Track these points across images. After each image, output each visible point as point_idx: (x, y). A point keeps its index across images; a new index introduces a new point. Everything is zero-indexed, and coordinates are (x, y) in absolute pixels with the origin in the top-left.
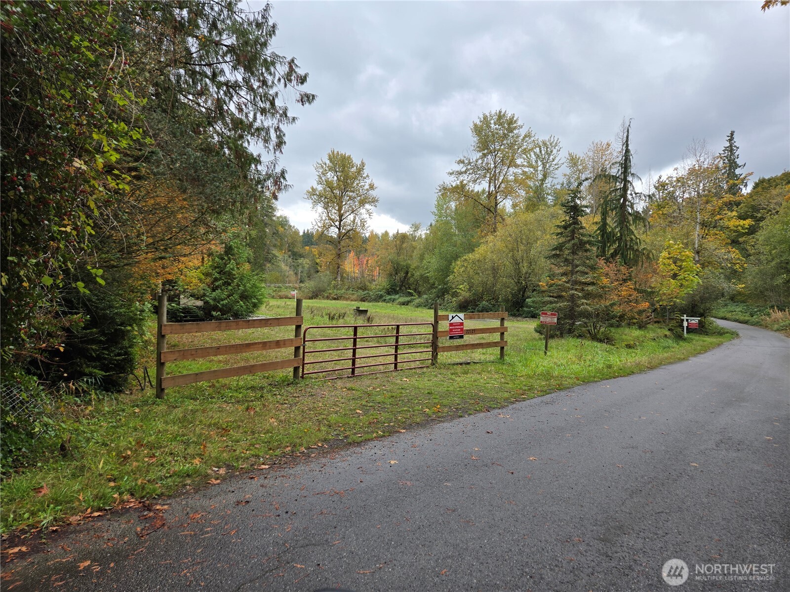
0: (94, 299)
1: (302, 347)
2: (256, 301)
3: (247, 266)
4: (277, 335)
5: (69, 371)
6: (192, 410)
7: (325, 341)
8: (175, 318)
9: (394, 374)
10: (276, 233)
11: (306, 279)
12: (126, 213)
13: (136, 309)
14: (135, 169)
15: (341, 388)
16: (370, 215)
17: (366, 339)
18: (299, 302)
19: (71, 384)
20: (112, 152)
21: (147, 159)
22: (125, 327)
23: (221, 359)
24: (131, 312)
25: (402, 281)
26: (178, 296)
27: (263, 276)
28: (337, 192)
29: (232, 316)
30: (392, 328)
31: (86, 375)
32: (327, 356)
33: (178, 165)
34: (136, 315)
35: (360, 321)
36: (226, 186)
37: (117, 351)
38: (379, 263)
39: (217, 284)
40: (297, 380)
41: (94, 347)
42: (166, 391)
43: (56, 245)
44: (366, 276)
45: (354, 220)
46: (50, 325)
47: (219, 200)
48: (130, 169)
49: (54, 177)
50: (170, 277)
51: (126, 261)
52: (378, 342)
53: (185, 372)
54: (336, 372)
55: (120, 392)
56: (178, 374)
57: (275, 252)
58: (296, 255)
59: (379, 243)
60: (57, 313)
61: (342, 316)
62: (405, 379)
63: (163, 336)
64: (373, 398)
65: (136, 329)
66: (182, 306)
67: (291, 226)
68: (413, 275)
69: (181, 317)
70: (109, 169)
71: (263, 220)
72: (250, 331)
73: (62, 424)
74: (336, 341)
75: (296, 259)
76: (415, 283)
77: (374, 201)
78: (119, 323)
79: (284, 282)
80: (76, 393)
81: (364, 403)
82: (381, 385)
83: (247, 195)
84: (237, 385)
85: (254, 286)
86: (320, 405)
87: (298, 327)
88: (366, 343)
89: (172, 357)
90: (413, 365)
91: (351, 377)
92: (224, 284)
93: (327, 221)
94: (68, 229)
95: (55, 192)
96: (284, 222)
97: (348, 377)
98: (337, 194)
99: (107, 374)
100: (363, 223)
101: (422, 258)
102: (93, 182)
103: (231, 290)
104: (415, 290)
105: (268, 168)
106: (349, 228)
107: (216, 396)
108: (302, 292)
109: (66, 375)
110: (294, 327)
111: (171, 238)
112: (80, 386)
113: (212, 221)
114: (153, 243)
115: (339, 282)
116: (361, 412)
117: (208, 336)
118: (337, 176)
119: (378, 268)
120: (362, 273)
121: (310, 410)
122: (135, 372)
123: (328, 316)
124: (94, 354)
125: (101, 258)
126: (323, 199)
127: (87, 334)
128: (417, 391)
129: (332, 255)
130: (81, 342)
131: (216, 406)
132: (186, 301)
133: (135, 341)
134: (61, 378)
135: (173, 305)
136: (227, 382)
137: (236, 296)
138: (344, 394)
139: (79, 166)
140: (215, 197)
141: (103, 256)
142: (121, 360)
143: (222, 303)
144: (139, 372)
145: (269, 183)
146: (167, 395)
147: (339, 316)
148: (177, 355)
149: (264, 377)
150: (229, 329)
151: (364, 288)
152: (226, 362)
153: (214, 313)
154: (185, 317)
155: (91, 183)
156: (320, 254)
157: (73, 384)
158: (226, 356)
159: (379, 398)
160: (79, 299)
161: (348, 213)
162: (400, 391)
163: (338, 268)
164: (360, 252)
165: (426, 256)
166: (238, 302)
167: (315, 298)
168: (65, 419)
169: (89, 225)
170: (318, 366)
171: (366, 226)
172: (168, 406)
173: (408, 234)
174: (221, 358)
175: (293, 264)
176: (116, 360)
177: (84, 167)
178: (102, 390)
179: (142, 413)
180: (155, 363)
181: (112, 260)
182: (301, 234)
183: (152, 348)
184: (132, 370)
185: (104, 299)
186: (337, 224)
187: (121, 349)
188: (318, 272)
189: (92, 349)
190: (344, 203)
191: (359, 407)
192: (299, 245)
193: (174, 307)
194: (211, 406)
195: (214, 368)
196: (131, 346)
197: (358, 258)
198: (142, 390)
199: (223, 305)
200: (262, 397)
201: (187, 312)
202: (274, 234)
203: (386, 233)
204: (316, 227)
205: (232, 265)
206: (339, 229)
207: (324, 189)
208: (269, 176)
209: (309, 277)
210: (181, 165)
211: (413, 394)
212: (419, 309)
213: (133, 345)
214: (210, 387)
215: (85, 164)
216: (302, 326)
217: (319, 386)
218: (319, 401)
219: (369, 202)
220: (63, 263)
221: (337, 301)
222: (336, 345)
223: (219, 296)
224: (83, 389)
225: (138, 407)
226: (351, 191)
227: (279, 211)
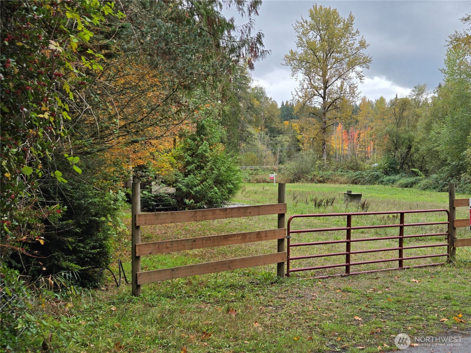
0: (69, 188)
1: (286, 240)
2: (232, 186)
3: (221, 147)
4: (256, 225)
5: (48, 265)
6: (169, 310)
7: (311, 233)
8: (148, 207)
9: (399, 273)
10: (250, 108)
11: (286, 159)
12: (98, 94)
13: (110, 198)
14: (107, 47)
15: (335, 289)
16: (361, 79)
17: (361, 230)
18: (281, 188)
19: (50, 279)
20: (86, 31)
21: (118, 35)
22: (99, 217)
23: (196, 253)
24: (105, 201)
25: (403, 158)
26: (149, 183)
27: (238, 157)
28: (320, 54)
29: (206, 204)
30: (394, 216)
31: (63, 269)
32: (315, 251)
33: (148, 38)
34: (110, 204)
35: (353, 208)
36: (198, 58)
37: (92, 244)
38: (374, 137)
39: (189, 168)
40: (281, 279)
41: (70, 239)
42: (142, 288)
43: (35, 133)
44: (357, 153)
45: (342, 86)
46: (30, 217)
47: (192, 74)
48: (102, 47)
49: (31, 62)
50: (141, 162)
51: (98, 147)
52: (376, 233)
53: (160, 268)
54: (327, 270)
55: (96, 287)
56: (153, 269)
57: (251, 129)
58: (273, 132)
59: (373, 112)
60: (36, 203)
61: (331, 202)
62: (414, 280)
63: (138, 227)
64: (374, 302)
65: (110, 220)
66: (154, 194)
67: (267, 98)
68: (417, 150)
69: (153, 205)
70: (83, 49)
71: (236, 93)
72: (226, 221)
73: (43, 321)
74: (325, 233)
75: (274, 137)
76: (421, 160)
77: (366, 62)
78: (94, 214)
79: (261, 163)
80: (54, 289)
81: (363, 308)
82: (383, 286)
83: (221, 66)
84: (216, 282)
85: (229, 169)
86: (311, 308)
87: (281, 216)
88: (361, 235)
89: (147, 250)
90: (422, 263)
91: (345, 276)
92: (197, 168)
93: (309, 90)
94: (46, 115)
95: (32, 77)
96: (260, 94)
97: (342, 276)
98: (320, 56)
99: (84, 268)
100: (353, 88)
101: (428, 128)
102: (68, 64)
103: (205, 174)
104: (421, 169)
105: (242, 33)
106: (335, 96)
107: (194, 295)
108: (283, 174)
109: (44, 269)
110: (276, 216)
111: (142, 119)
112: (58, 281)
113: (184, 98)
114: (125, 126)
115: (325, 162)
116: (360, 319)
117: (182, 226)
118: (320, 36)
119: (372, 143)
120: (353, 149)
121: (298, 314)
122: (110, 266)
123: (313, 203)
124: (70, 247)
125: (75, 145)
126: (304, 64)
127: (63, 225)
128: (430, 295)
129: (316, 129)
130: (59, 234)
131: (194, 306)
132: (158, 189)
133: (109, 232)
134: (40, 272)
135: (144, 192)
136: (204, 279)
137: (210, 181)
138: (339, 296)
139: (54, 48)
140: (187, 71)
141: (77, 142)
142: (97, 254)
143: (195, 189)
144: (114, 267)
145: (244, 50)
146: (143, 292)
147: (327, 202)
148: (152, 248)
149: (245, 274)
150: (205, 219)
151: (356, 168)
152: (202, 256)
153: (187, 201)
154: (157, 205)
155: (66, 66)
156: (302, 129)
157: (52, 279)
158: (201, 249)
159: (382, 303)
160: (55, 189)
161: (334, 79)
162: (408, 294)
163: (324, 144)
164: (349, 124)
165: (435, 125)
166: (212, 188)
167: (297, 181)
168: (45, 316)
169: (65, 110)
170: (304, 262)
171: (357, 92)
172: (145, 305)
173: (410, 99)
174: (196, 251)
175: (271, 142)
176: (91, 253)
177: (60, 49)
178: (79, 286)
179: (119, 312)
180: (131, 256)
181: (86, 146)
182: (279, 106)
183: (126, 241)
184: (107, 264)
185: (78, 188)
186: (321, 92)
187: (96, 241)
188: (300, 150)
189: (68, 241)
190: (329, 67)
191: (358, 313)
192: (277, 120)
193: (145, 194)
194: (189, 306)
195: (190, 263)
196: (105, 239)
197: (348, 132)
198: (118, 286)
199: (196, 192)
200: (243, 297)
201: (159, 200)
202: (248, 108)
203: (382, 100)
204: (297, 97)
205: (204, 146)
206: (324, 98)
207: (306, 52)
208: (243, 42)
209: (289, 157)
210: (151, 38)
211: (425, 298)
212: (427, 192)
213: (107, 237)
214: (186, 284)
215: (60, 46)
216: (286, 214)
217: (307, 285)
218: (309, 304)
219: (360, 63)
220: (42, 152)
221: (323, 184)
222: (325, 237)
223: (192, 182)
224: (61, 284)
225: (114, 305)
226: (338, 52)
227: (254, 82)
